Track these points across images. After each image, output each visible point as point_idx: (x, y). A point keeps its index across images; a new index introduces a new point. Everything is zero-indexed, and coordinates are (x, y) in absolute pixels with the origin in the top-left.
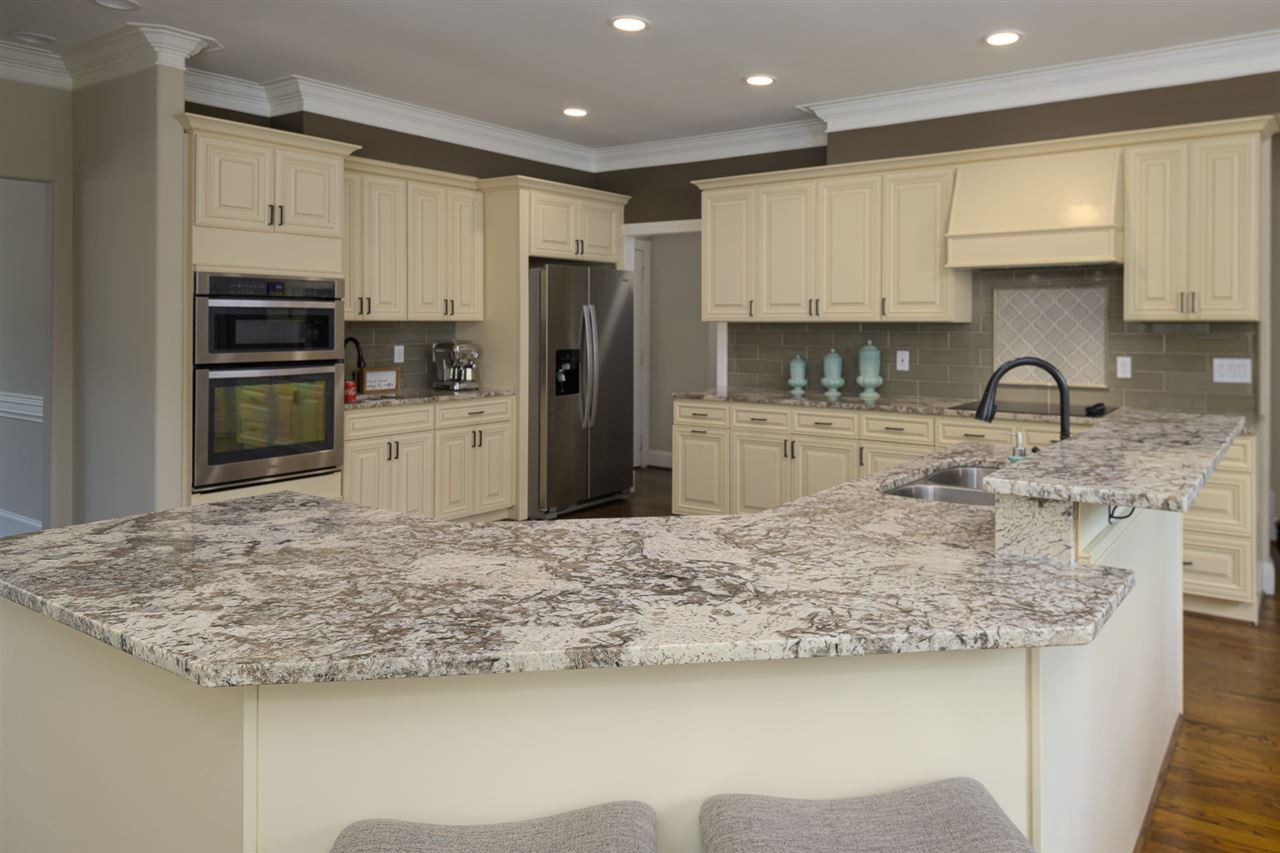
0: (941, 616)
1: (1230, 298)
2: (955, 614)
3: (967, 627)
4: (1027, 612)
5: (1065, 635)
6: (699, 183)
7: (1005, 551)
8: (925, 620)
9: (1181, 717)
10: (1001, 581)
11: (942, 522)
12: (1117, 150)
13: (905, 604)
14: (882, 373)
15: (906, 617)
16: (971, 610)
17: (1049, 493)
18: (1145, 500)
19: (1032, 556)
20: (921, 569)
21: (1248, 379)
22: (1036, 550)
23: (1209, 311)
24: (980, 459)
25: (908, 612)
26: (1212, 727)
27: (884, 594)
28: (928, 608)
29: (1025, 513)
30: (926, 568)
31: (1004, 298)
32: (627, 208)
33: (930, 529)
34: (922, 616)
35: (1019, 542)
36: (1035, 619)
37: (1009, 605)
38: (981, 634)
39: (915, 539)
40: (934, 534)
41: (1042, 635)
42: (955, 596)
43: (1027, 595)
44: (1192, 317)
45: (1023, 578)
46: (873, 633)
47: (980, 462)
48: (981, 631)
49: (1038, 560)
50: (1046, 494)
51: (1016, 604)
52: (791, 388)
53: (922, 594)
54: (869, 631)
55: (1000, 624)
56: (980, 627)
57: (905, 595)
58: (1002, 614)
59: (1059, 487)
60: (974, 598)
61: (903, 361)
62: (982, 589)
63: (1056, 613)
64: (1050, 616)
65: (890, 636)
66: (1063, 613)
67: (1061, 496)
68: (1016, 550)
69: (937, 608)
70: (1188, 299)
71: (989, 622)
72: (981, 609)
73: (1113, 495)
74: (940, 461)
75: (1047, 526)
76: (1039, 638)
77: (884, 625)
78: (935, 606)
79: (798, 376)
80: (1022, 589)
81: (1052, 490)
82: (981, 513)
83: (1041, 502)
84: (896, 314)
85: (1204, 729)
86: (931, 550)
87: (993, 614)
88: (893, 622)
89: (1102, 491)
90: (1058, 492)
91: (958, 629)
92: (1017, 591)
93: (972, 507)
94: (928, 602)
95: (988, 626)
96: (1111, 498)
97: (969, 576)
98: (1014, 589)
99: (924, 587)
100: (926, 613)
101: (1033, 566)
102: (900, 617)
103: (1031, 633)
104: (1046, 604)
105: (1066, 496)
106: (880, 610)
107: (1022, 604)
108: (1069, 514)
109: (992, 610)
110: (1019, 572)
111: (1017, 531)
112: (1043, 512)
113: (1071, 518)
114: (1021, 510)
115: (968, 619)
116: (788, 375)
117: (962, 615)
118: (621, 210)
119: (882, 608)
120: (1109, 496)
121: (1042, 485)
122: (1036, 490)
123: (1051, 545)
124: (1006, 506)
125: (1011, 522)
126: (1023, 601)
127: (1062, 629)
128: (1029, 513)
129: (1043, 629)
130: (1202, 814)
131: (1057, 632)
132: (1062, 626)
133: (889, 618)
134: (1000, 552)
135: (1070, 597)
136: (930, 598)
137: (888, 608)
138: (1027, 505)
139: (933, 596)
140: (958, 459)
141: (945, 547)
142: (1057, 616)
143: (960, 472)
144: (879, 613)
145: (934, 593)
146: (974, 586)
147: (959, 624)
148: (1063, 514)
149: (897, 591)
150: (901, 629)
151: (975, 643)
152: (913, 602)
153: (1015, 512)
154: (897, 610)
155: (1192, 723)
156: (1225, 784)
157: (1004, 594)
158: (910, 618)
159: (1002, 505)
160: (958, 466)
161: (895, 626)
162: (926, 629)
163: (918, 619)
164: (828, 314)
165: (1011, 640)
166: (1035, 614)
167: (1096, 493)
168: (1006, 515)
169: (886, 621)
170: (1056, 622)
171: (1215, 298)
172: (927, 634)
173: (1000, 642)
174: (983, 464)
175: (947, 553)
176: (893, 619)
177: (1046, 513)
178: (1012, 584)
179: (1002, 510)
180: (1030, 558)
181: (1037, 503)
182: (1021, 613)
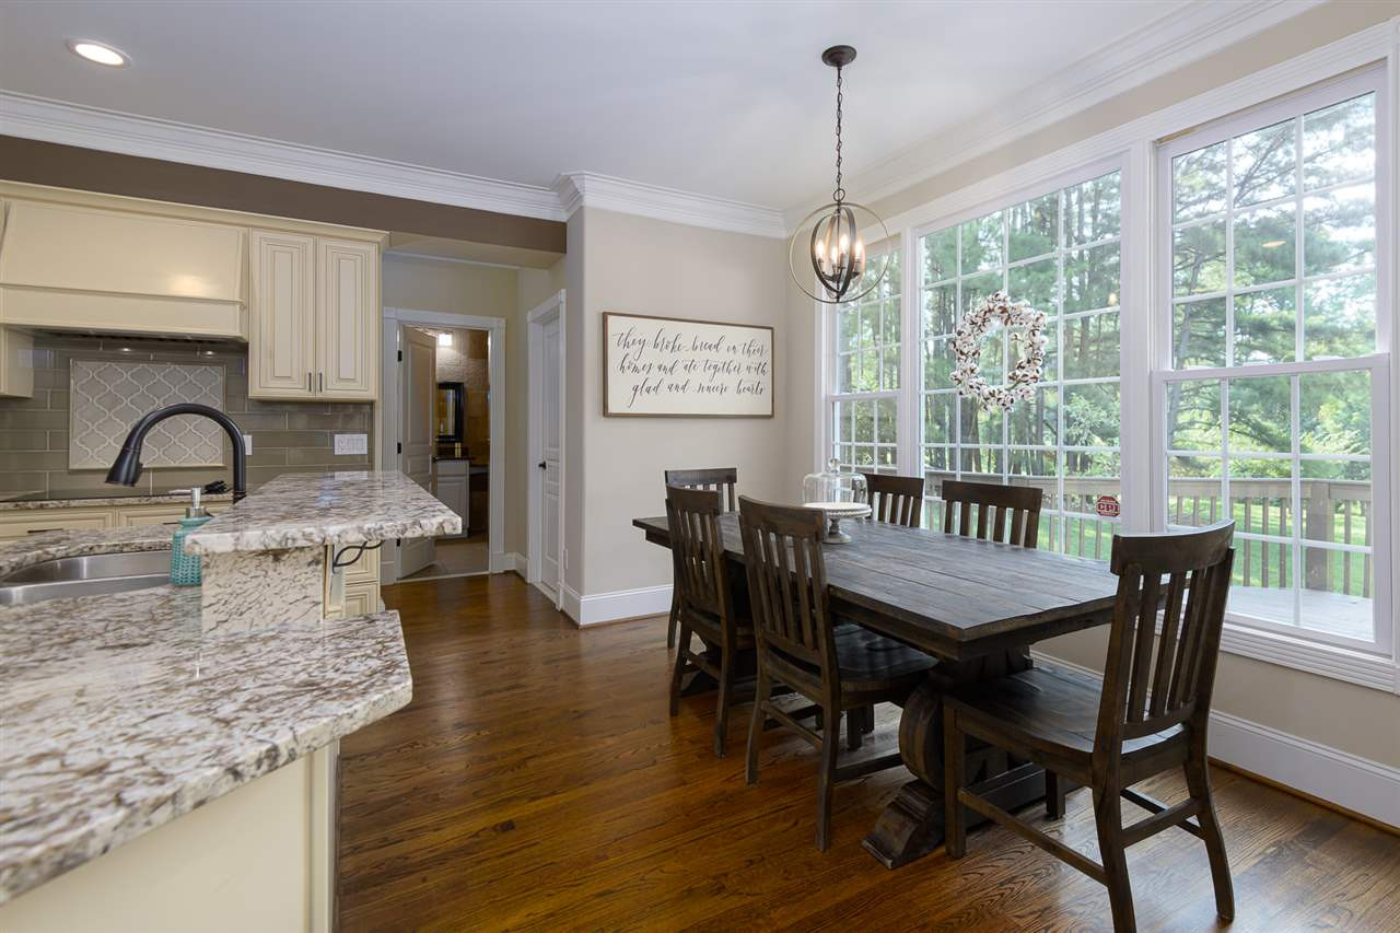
0: (175, 751)
1: (354, 380)
2: (201, 737)
3: (237, 751)
4: (315, 693)
5: (383, 703)
7: (220, 632)
8: (148, 769)
9: (339, 757)
10: (242, 668)
11: (79, 622)
12: (240, 229)
13: (85, 759)
15: (101, 779)
16: (226, 722)
17: (294, 540)
18: (418, 527)
19: (263, 627)
20: (81, 693)
21: (365, 452)
22: (270, 617)
23: (334, 391)
24: (90, 545)
25: (100, 770)
26: (369, 755)
27: (18, 760)
28: (139, 748)
29: (252, 574)
30: (90, 689)
31: (85, 373)
33: (61, 635)
34: (136, 766)
35: (241, 614)
36: (334, 699)
37: (279, 693)
38: (268, 751)
39: (38, 655)
40: (75, 640)
41: (356, 716)
42: (178, 713)
43: (296, 673)
44: (319, 396)
45: (271, 655)
46: (30, 844)
47: (91, 548)
48: (268, 746)
49: (273, 630)
50: (290, 541)
51: (291, 689)
53: (109, 730)
54: (17, 845)
55: (289, 724)
56: (261, 741)
57: (72, 745)
58: (281, 710)
59: (308, 530)
60: (216, 704)
62: (220, 688)
63: (356, 681)
64: (352, 687)
65: (83, 829)
66: (364, 678)
67: (311, 541)
68: (239, 626)
69: (160, 742)
70: (314, 380)
71: (270, 727)
72: (241, 714)
73: (382, 528)
74: (22, 555)
75: (287, 583)
76: (352, 721)
77: (53, 817)
78: (150, 741)
80: (282, 669)
81: (299, 535)
82: (140, 599)
83: (278, 555)
85: (363, 760)
86: (82, 663)
87: (267, 714)
88: (75, 800)
89: (366, 526)
90: (306, 536)
91: (225, 758)
92: (277, 673)
93: (119, 596)
94: (132, 739)
95: (274, 733)
96: (379, 532)
97: (182, 677)
98: (269, 673)
99: (107, 719)
100: (141, 757)
101: (273, 638)
102: (88, 786)
103: (341, 717)
104: (330, 674)
105: (318, 540)
106: (23, 792)
107: (298, 686)
108: (318, 563)
109: (259, 710)
110: (260, 651)
111: (240, 600)
112: (281, 567)
113: (321, 566)
114: (246, 570)
115: (230, 736)
117: (214, 735)
119: (27, 786)
120: (375, 530)
121: (284, 531)
122: (274, 540)
123: (292, 606)
124: (221, 569)
125: (229, 590)
126: (296, 681)
127: (379, 696)
128: (258, 573)
129: (355, 707)
130: (385, 839)
131: (375, 703)
132: (377, 692)
133: (59, 797)
134: (211, 634)
135: (355, 658)
136: (133, 732)
137: (44, 781)
138: (256, 562)
139: (135, 725)
140: (52, 550)
141: (110, 652)
142: (360, 683)
143: (59, 565)
144: (27, 799)
145: (135, 720)
146: (202, 688)
147: (220, 750)
148: (310, 564)
149: (50, 744)
150: (102, 805)
151: (259, 767)
152: (100, 750)
153: (237, 576)
154: (71, 776)
155: (347, 759)
156: (394, 801)
157: (259, 683)
158: (110, 780)
159: (215, 570)
160: (54, 558)
161: (84, 807)
162: (161, 783)
163: (130, 774)
165: (314, 739)
166: (328, 693)
167: (360, 529)
168: (221, 583)
169: (55, 807)
170: (364, 692)
171: (340, 379)
172: (167, 790)
173: (298, 750)
174: (97, 550)
175: (118, 659)
176: (71, 795)
177: (285, 568)
178: (261, 667)
179: (213, 577)
180: (262, 632)
181: (271, 557)
182: (308, 697)
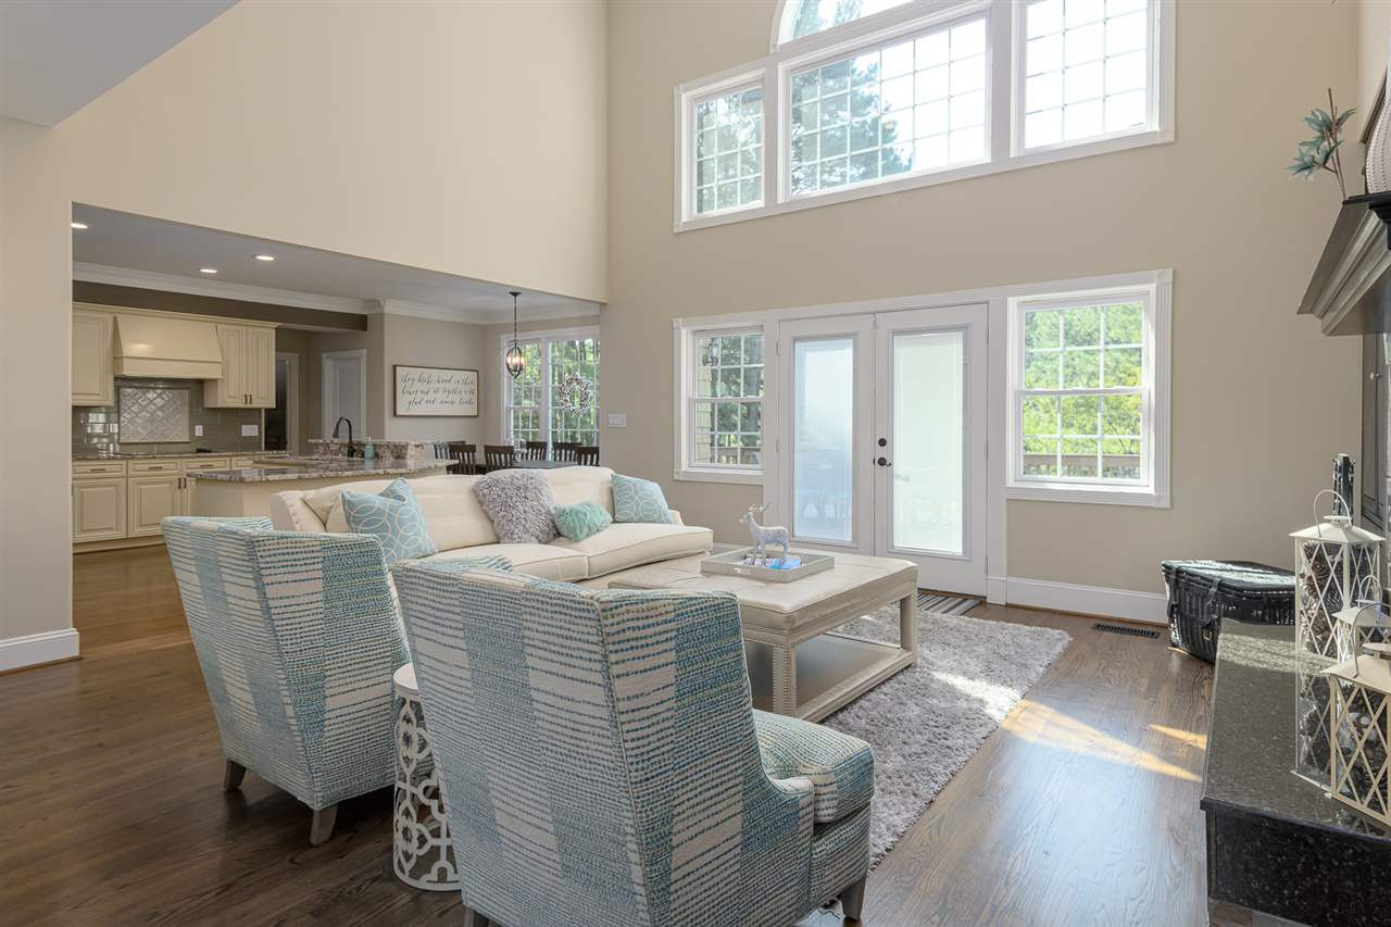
1: (264, 398)
12: (213, 324)
21: (257, 434)
23: (256, 403)
44: (249, 406)
70: (248, 398)
171: (258, 397)
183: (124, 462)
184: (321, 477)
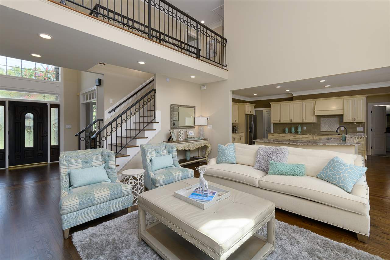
1: (360, 119)
6: (270, 103)
12: (342, 99)
14: (301, 130)
21: (363, 130)
23: (357, 121)
31: (322, 119)
32: (255, 106)
52: (286, 132)
61: (305, 128)
79: (287, 130)
84: (305, 121)
116: (285, 130)
118: (254, 107)
164: (293, 121)
171: (358, 119)
183: (313, 136)
184: (338, 145)
